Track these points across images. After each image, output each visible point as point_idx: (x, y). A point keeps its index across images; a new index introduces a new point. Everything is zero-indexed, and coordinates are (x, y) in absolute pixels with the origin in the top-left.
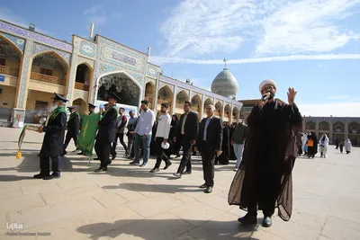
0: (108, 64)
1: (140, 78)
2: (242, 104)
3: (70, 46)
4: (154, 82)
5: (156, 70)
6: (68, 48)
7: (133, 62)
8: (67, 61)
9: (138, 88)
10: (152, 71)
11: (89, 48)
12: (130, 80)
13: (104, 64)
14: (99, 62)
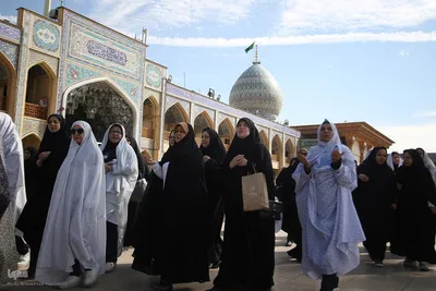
0: (80, 65)
1: (133, 91)
2: (299, 134)
3: (17, 32)
4: (157, 97)
5: (161, 74)
6: (13, 35)
7: (122, 60)
8: (11, 60)
9: (131, 110)
10: (154, 77)
11: (48, 34)
12: (118, 94)
13: (74, 63)
14: (66, 62)
